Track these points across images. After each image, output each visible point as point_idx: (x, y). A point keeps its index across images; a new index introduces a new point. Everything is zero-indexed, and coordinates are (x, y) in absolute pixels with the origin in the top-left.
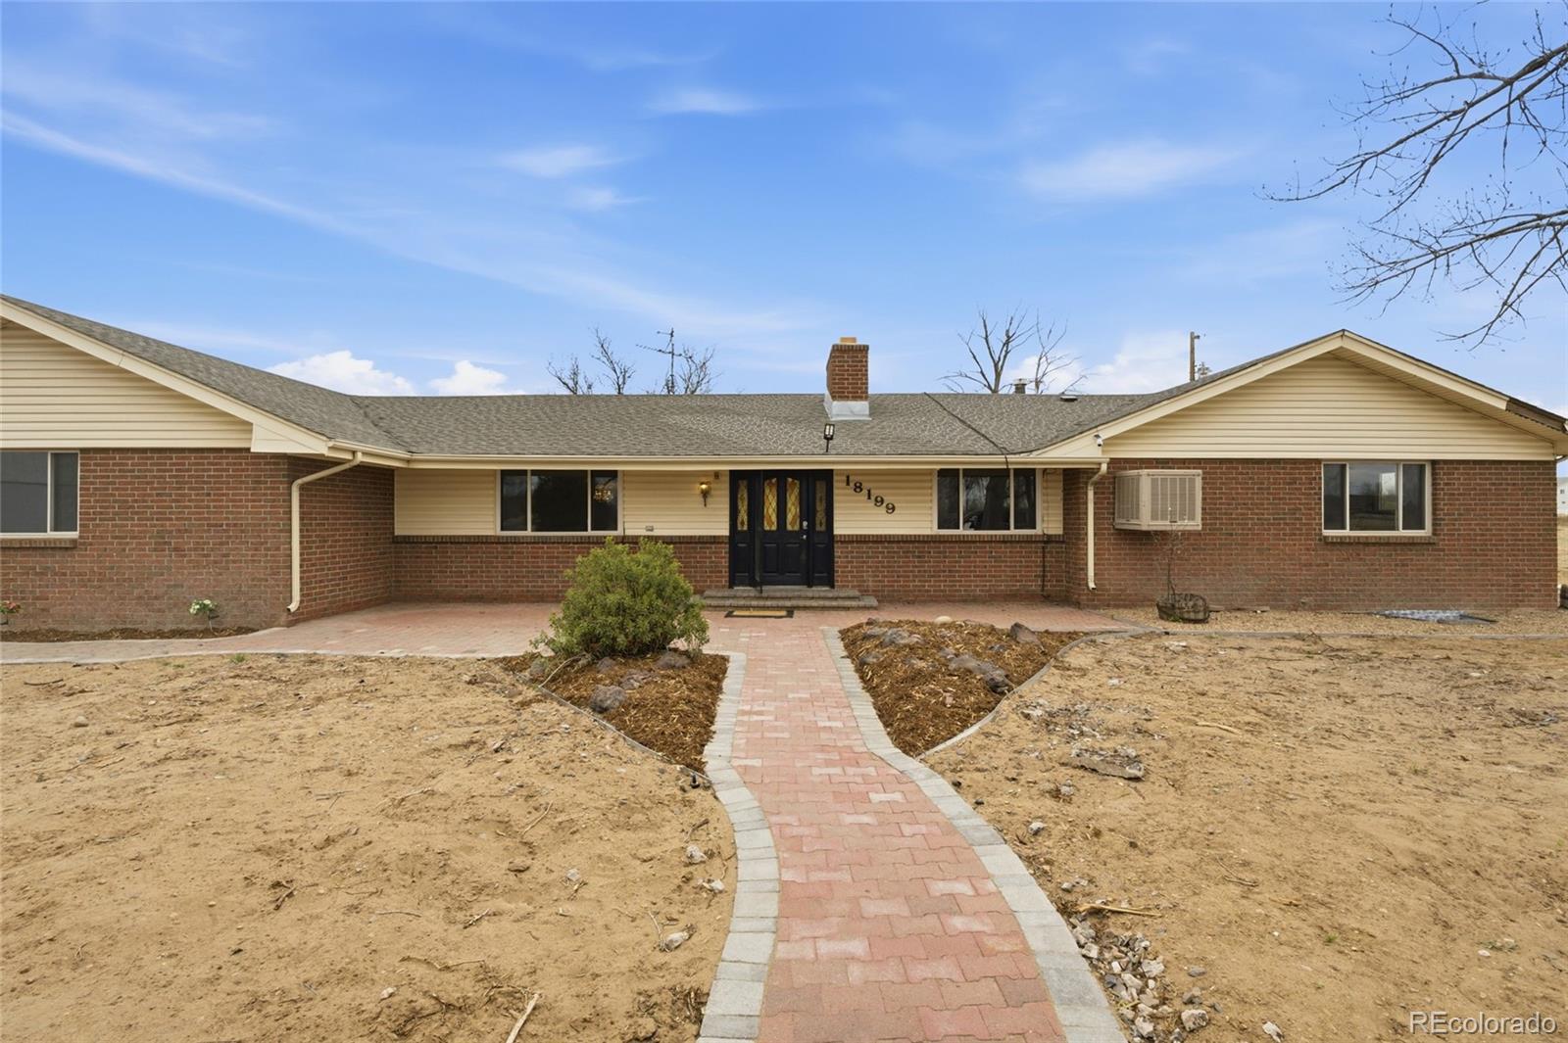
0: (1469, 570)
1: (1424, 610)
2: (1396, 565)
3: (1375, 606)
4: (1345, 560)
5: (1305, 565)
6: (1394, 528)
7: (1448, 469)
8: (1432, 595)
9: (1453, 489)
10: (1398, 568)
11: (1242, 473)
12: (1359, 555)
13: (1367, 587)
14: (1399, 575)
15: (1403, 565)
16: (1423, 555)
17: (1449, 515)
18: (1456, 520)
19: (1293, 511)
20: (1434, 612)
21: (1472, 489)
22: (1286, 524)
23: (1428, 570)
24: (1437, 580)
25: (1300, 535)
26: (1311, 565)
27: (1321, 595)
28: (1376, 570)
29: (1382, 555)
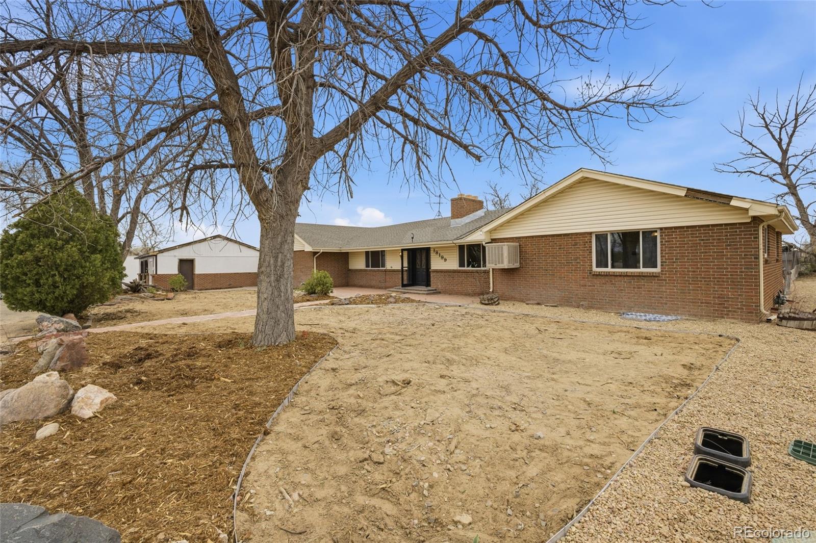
0: (684, 293)
1: (653, 314)
2: (634, 288)
3: (622, 309)
4: (603, 284)
5: (583, 286)
6: (637, 267)
7: (668, 232)
8: (658, 306)
9: (672, 244)
10: (636, 290)
11: (551, 242)
12: (611, 281)
13: (617, 299)
14: (636, 293)
15: (639, 288)
16: (652, 283)
17: (669, 259)
18: (674, 262)
19: (576, 259)
20: (659, 316)
21: (685, 244)
22: (573, 265)
23: (655, 291)
24: (661, 297)
25: (580, 270)
26: (586, 286)
27: (591, 302)
28: (622, 290)
29: (625, 282)
